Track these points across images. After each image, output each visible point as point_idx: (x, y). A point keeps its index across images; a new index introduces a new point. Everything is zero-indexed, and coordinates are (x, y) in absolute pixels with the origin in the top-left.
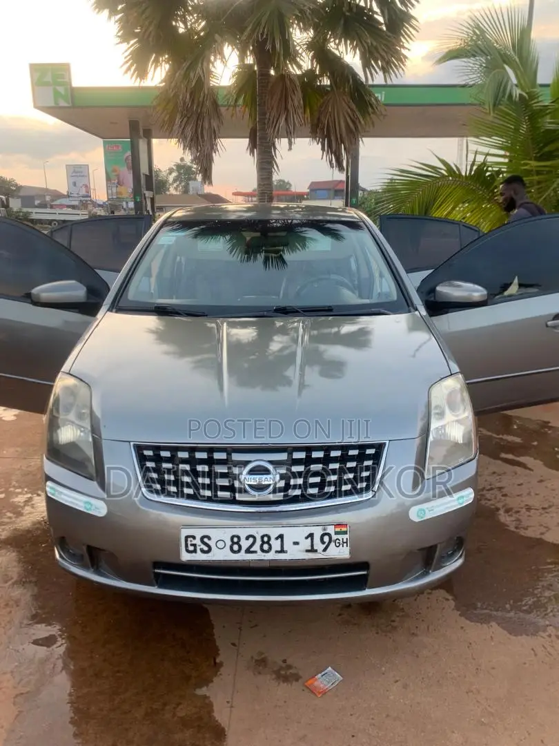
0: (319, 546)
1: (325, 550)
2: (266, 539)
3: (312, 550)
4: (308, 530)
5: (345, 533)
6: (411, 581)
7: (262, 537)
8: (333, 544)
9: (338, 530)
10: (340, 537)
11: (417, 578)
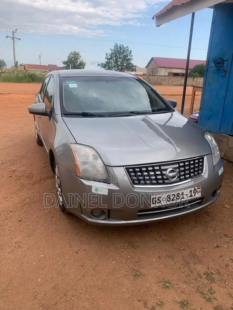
0: (193, 194)
1: (194, 195)
2: (178, 195)
3: (191, 196)
4: (190, 190)
5: (200, 188)
6: (211, 201)
7: (177, 194)
8: (197, 193)
9: (198, 188)
10: (198, 190)
11: (212, 200)
